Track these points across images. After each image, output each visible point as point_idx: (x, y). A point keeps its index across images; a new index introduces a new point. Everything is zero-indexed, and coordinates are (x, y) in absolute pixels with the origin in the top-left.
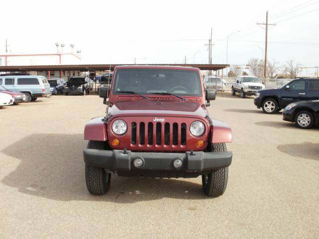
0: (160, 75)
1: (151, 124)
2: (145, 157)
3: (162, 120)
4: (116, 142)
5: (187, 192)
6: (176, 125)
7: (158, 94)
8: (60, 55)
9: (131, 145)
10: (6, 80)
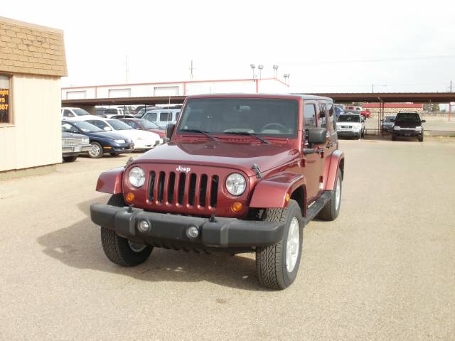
0: (242, 107)
1: (173, 175)
2: (153, 219)
3: (187, 170)
4: (130, 197)
5: (245, 277)
6: (204, 177)
7: (233, 133)
8: (257, 80)
9: (147, 201)
10: (162, 114)
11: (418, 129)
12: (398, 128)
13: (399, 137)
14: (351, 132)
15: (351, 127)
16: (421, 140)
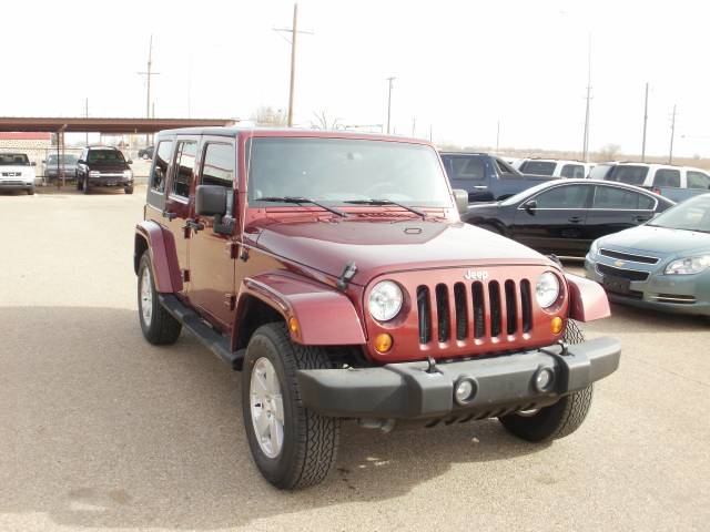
0: (356, 156)
3: (483, 276)
5: (475, 439)
9: (421, 346)
11: (126, 174)
12: (95, 174)
13: (98, 189)
14: (20, 183)
15: (19, 174)
16: (129, 191)
